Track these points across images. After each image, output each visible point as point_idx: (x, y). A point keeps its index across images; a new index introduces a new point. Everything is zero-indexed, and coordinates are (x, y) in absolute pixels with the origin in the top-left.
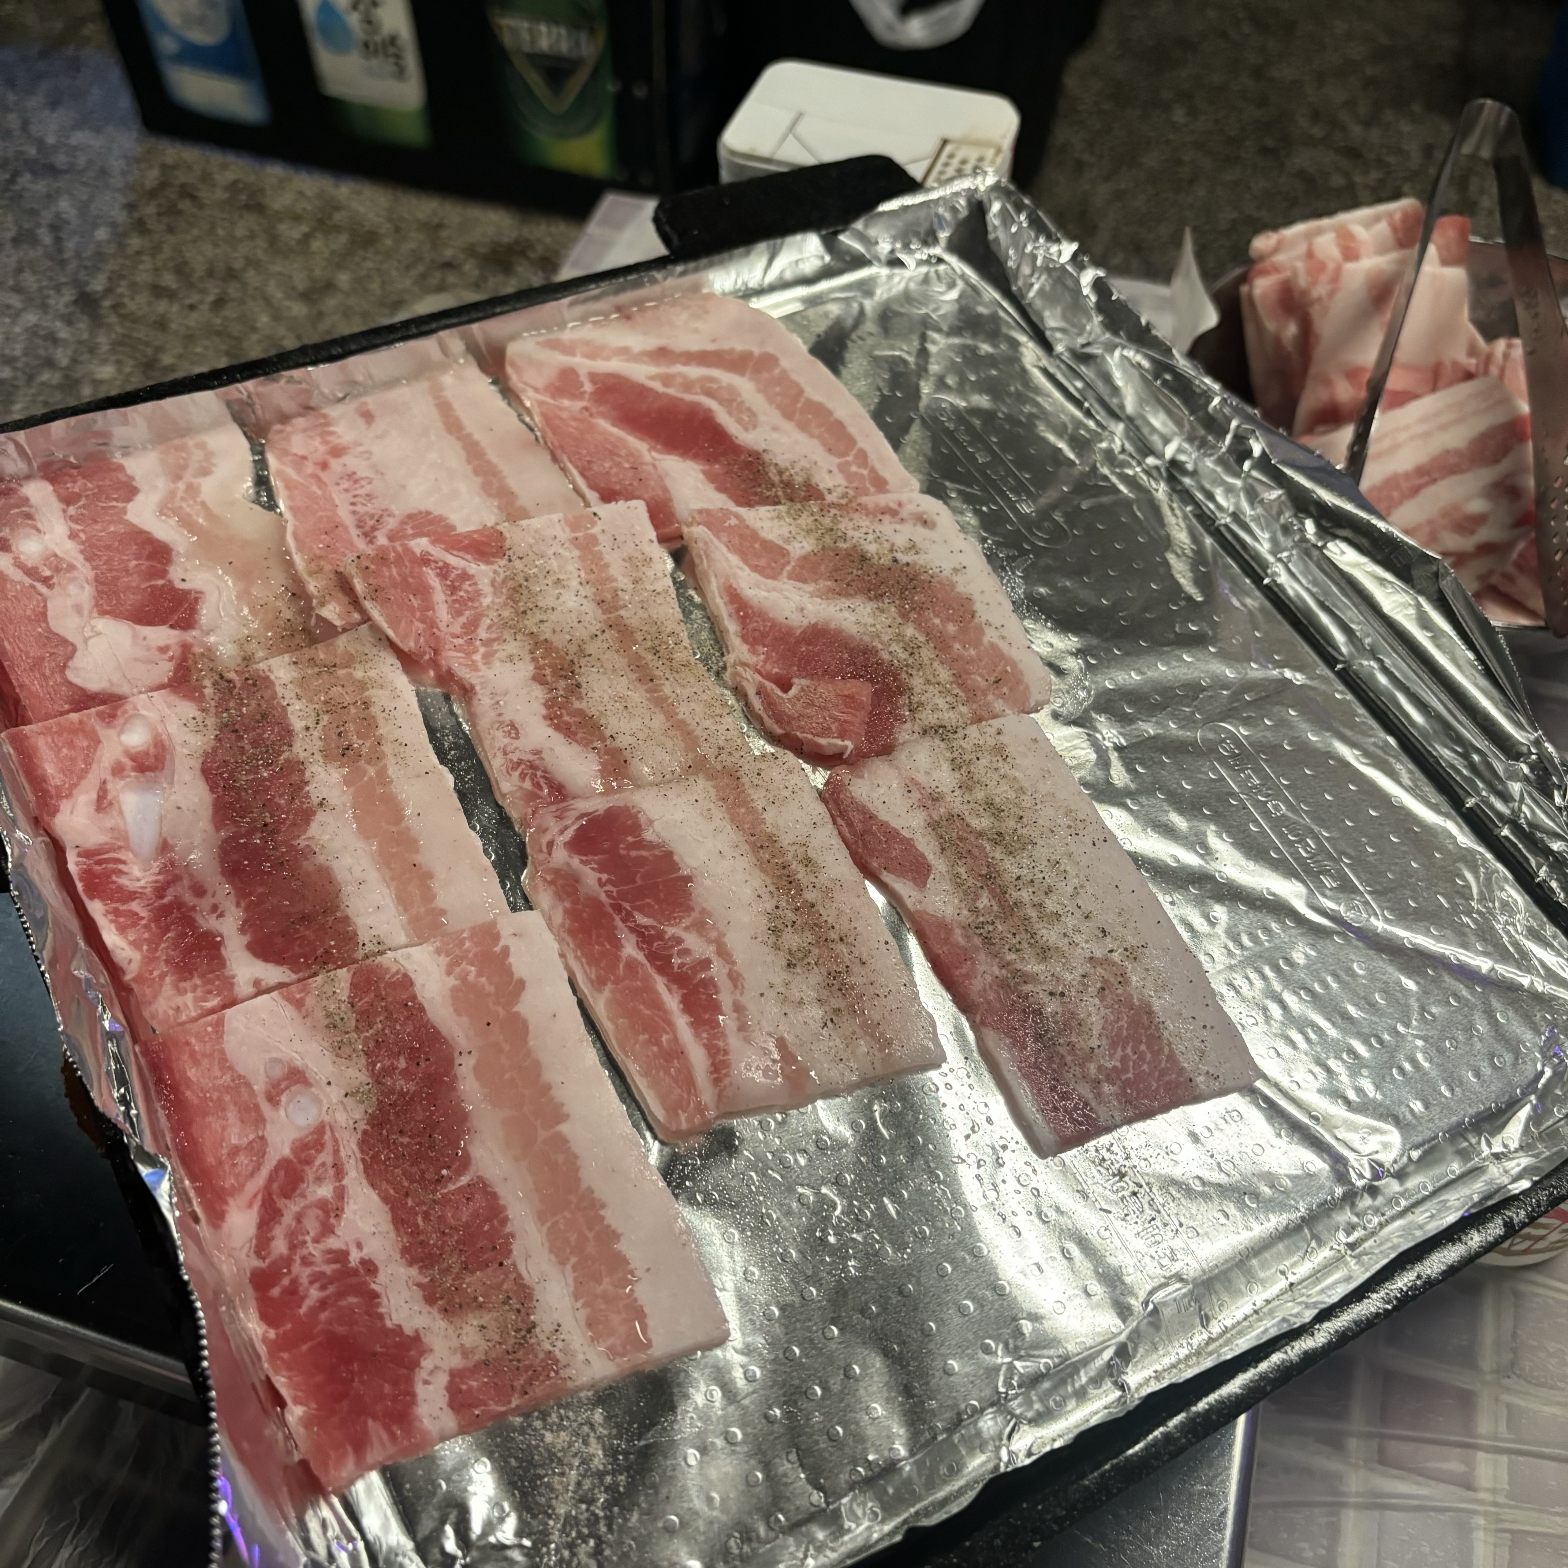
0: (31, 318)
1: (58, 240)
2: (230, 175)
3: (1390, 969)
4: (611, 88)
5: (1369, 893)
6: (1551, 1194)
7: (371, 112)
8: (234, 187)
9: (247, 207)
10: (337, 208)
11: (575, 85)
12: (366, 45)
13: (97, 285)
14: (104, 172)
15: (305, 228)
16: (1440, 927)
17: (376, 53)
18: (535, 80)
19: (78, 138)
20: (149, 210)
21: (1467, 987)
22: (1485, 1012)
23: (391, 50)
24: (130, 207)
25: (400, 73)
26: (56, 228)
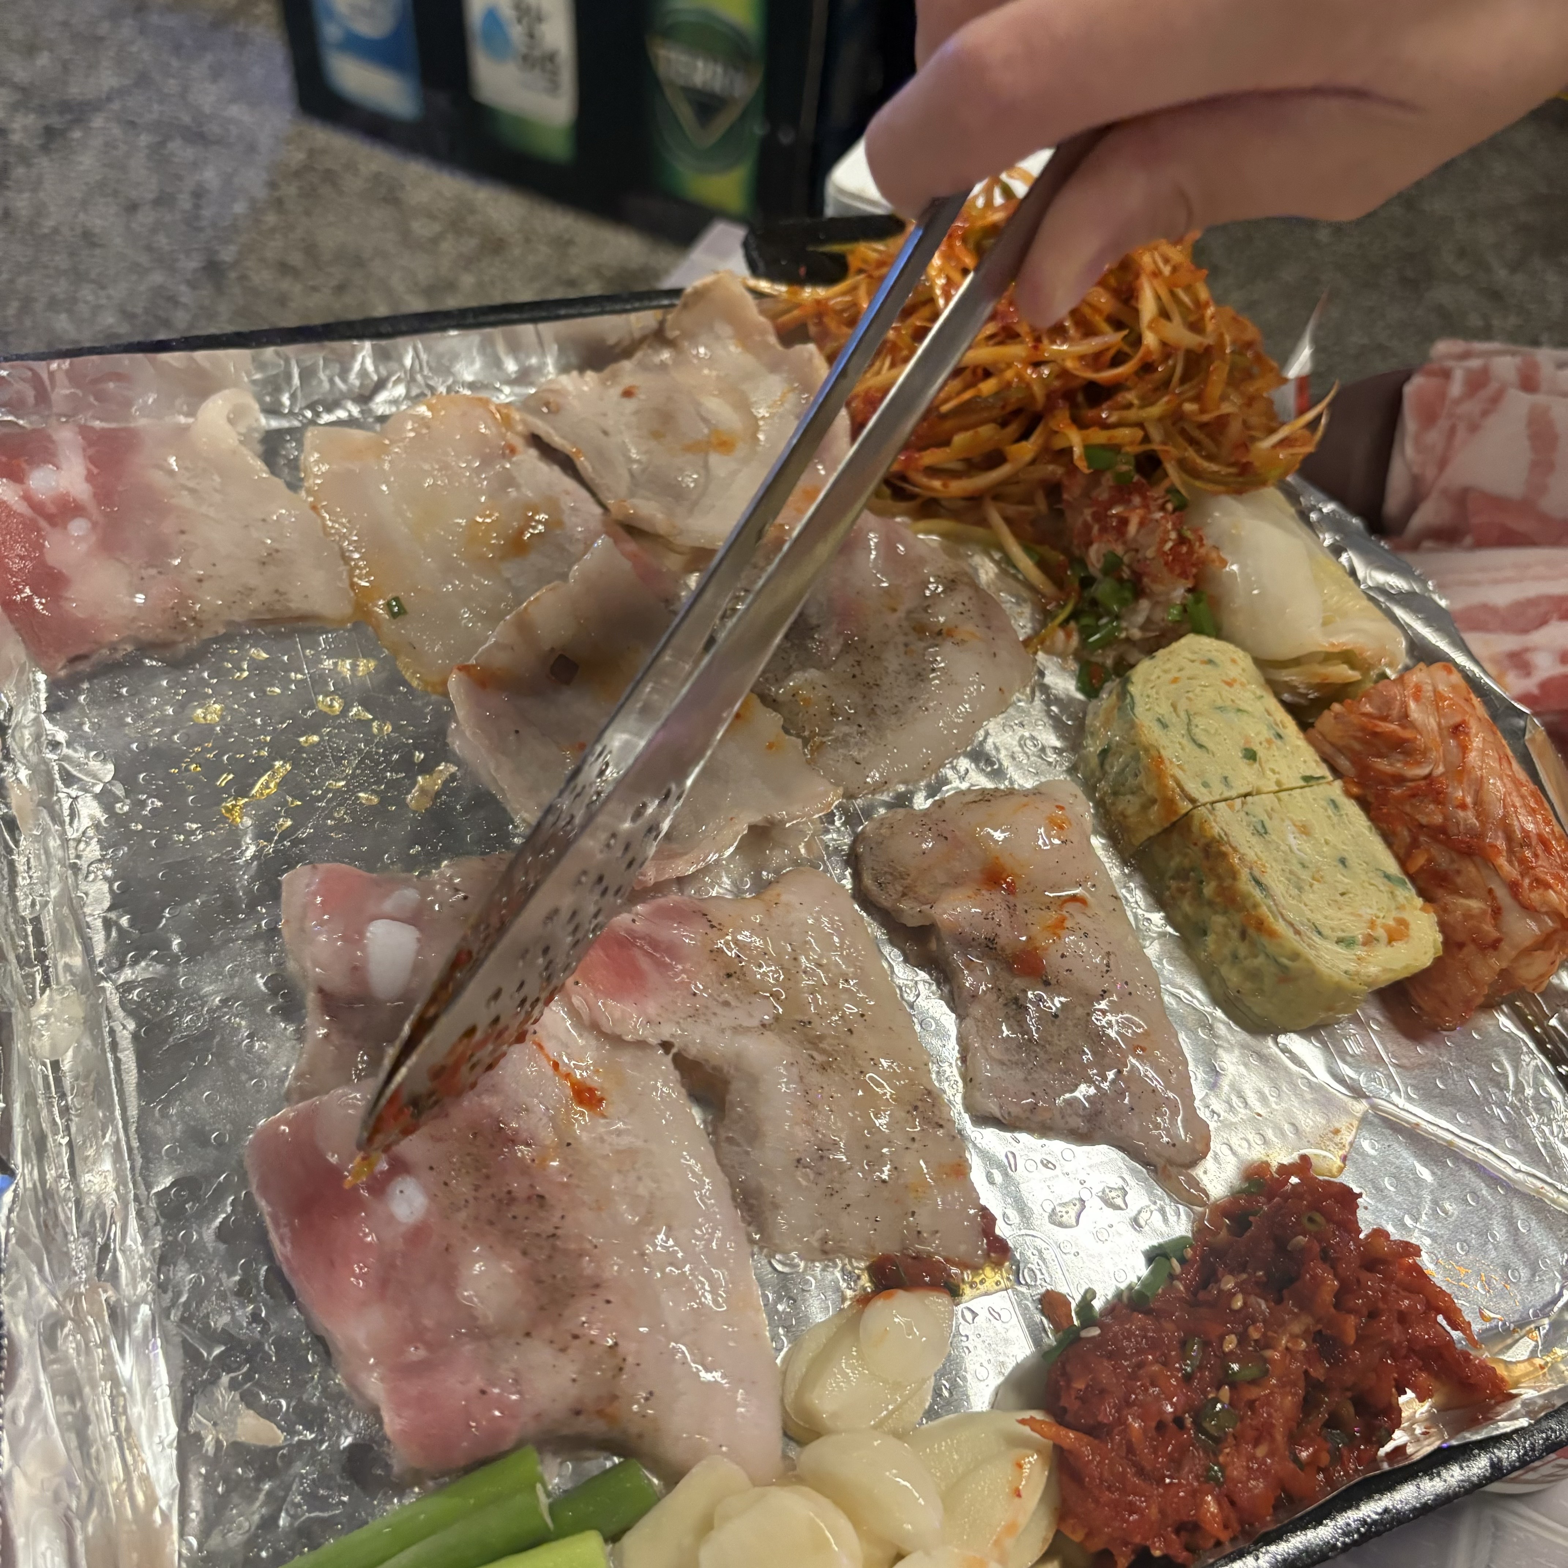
0: (157, 278)
1: (197, 207)
2: (374, 167)
3: (1405, 1154)
4: (758, 129)
5: (1396, 1066)
6: (1548, 1438)
7: (520, 122)
8: (377, 177)
9: (385, 200)
10: (472, 211)
11: (723, 122)
12: (525, 58)
13: (227, 254)
14: (252, 148)
15: (437, 227)
16: (1467, 1114)
17: (533, 66)
18: (685, 112)
19: (234, 111)
20: (290, 190)
21: (1488, 1186)
22: (1504, 1217)
23: (549, 66)
24: (272, 185)
25: (553, 87)
26: (199, 194)
